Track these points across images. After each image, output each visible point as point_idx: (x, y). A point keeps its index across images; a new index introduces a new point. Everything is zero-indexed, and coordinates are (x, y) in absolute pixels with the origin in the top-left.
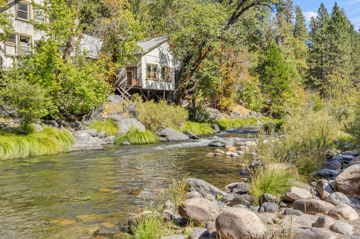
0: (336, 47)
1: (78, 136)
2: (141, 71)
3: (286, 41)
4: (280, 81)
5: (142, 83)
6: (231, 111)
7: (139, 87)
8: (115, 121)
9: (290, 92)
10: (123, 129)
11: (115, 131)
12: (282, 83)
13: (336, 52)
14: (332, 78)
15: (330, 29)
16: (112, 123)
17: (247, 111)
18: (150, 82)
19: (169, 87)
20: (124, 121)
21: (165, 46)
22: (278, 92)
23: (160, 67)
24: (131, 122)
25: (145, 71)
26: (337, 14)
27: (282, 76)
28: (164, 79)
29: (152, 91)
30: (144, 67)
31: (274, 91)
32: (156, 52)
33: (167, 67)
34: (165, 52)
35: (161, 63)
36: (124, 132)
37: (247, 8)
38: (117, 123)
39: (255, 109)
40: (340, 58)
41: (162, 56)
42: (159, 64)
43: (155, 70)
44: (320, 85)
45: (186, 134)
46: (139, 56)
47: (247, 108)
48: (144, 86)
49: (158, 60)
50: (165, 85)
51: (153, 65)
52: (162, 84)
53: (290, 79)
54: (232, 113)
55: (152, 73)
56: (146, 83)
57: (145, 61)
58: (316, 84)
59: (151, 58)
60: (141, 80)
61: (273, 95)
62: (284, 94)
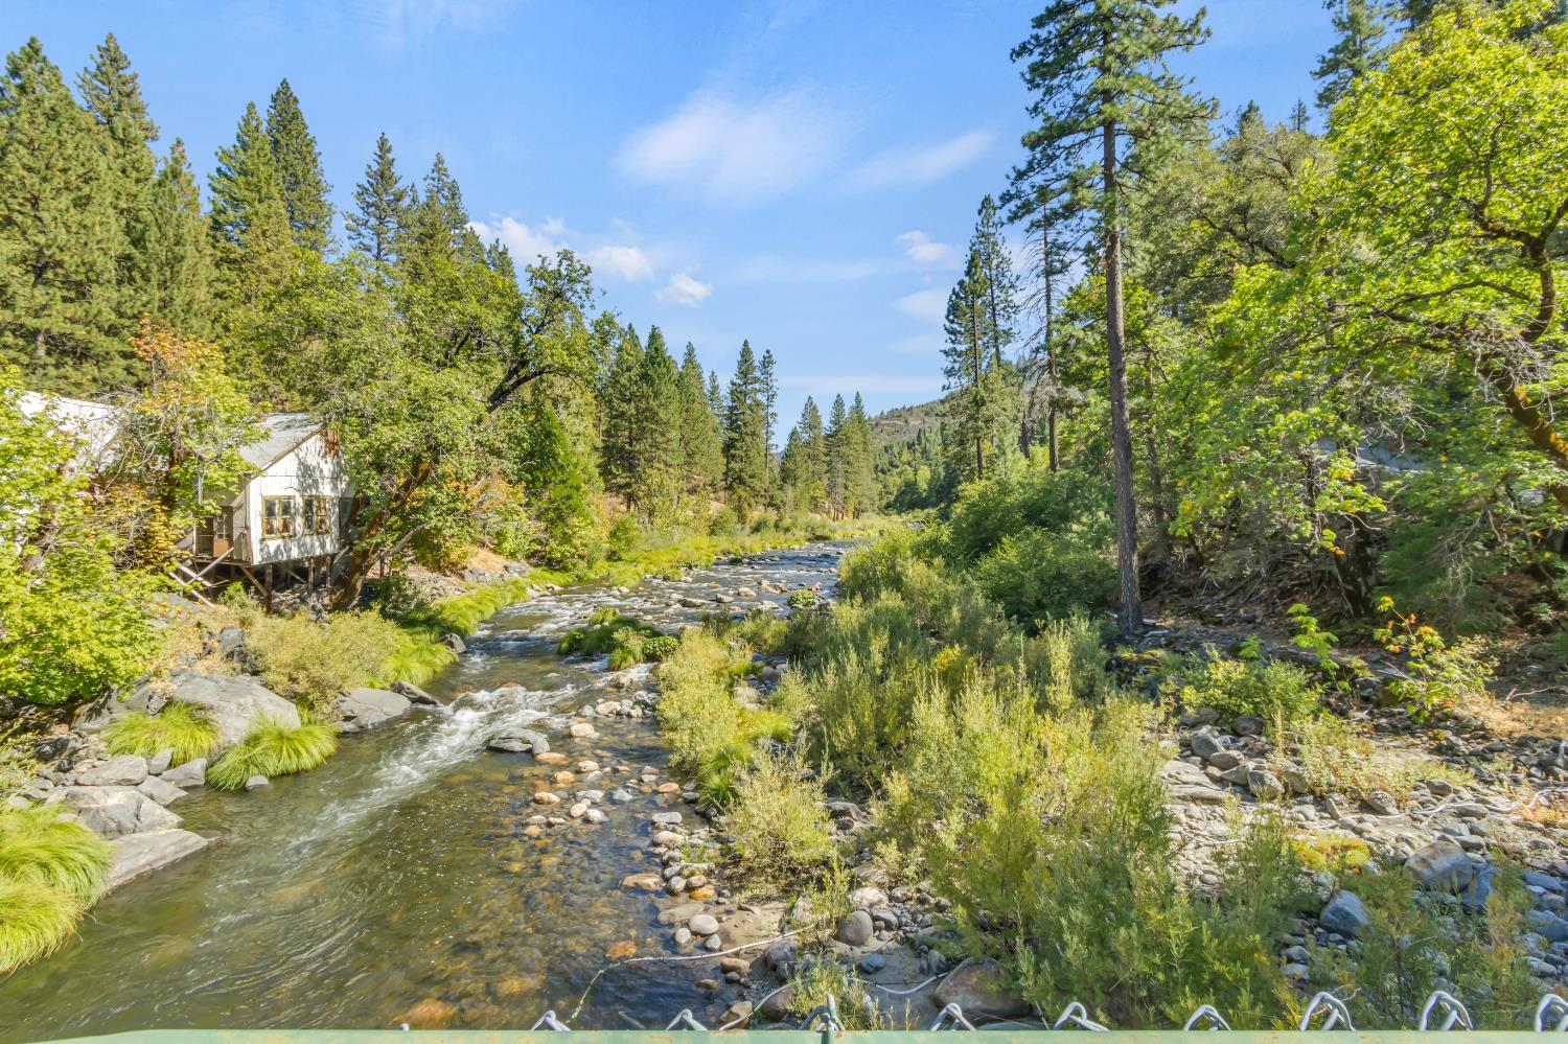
0: (656, 414)
1: (94, 806)
2: (246, 519)
3: (573, 409)
4: (565, 493)
5: (250, 552)
6: (464, 568)
7: (240, 561)
8: (201, 708)
9: (586, 517)
10: (232, 732)
11: (205, 745)
12: (569, 497)
13: (657, 423)
14: (654, 476)
15: (645, 377)
16: (192, 716)
17: (497, 562)
18: (273, 544)
19: (323, 546)
20: (233, 706)
21: (315, 444)
22: (561, 518)
23: (300, 502)
24: (255, 704)
25: (259, 519)
26: (657, 350)
27: (569, 482)
28: (310, 527)
29: (276, 567)
30: (256, 509)
31: (552, 515)
32: (290, 464)
33: (317, 497)
34: (312, 461)
35: (303, 489)
36: (235, 740)
37: (526, 379)
38: (210, 715)
39: (512, 555)
40: (663, 434)
41: (306, 471)
42: (297, 494)
43: (286, 509)
44: (628, 485)
45: (399, 692)
46: (244, 480)
47: (495, 552)
48: (257, 559)
49: (295, 483)
50: (312, 546)
51: (279, 498)
52: (304, 544)
53: (584, 487)
54: (466, 573)
55: (277, 523)
56: (261, 548)
57: (259, 491)
58: (621, 481)
59: (277, 481)
60: (248, 544)
61: (552, 522)
62: (574, 521)
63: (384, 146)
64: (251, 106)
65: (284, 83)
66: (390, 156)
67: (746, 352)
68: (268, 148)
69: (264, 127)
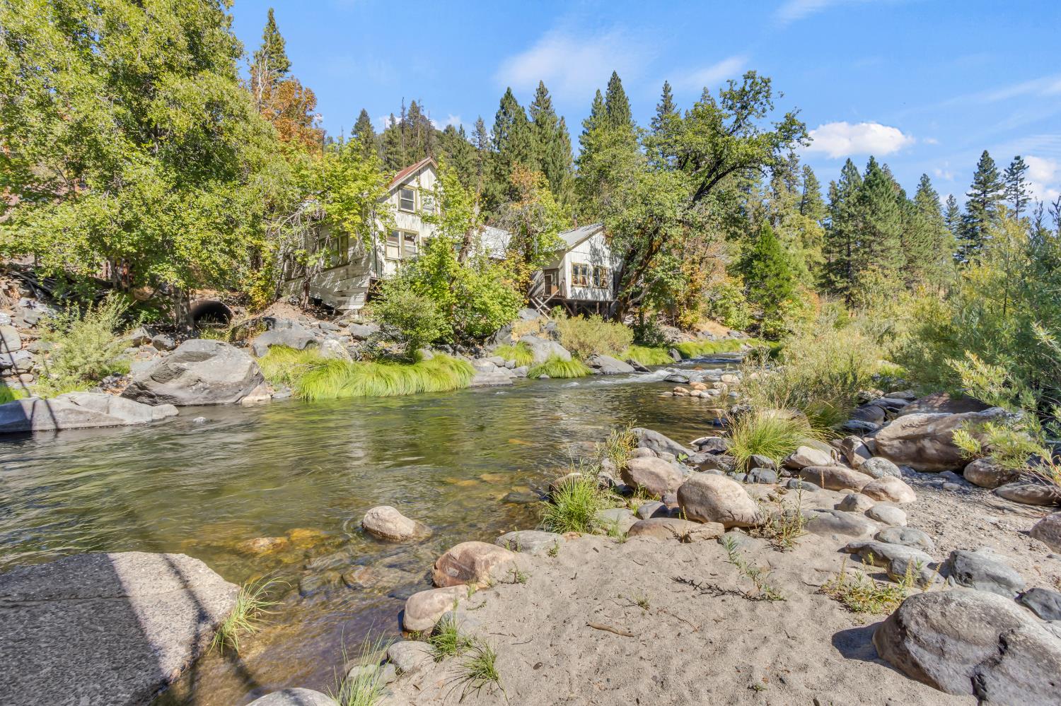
0: (874, 227)
1: (479, 366)
2: (564, 274)
3: (788, 221)
4: (778, 284)
5: (566, 291)
6: (698, 330)
7: (561, 296)
8: (528, 345)
9: (793, 300)
10: (540, 357)
11: (528, 360)
12: (781, 286)
13: (874, 234)
14: (868, 277)
15: (863, 200)
16: (525, 348)
17: (724, 330)
18: (578, 290)
19: (605, 296)
21: (599, 238)
22: (774, 301)
23: (591, 268)
24: (550, 347)
25: (570, 274)
26: (875, 174)
27: (781, 276)
28: (597, 284)
29: (580, 302)
30: (568, 269)
31: (766, 299)
32: (585, 247)
33: (602, 267)
34: (599, 246)
35: (593, 262)
36: (541, 361)
37: (724, 174)
38: (532, 348)
39: (736, 327)
40: (880, 244)
41: (595, 252)
42: (590, 264)
43: (584, 272)
44: (846, 288)
45: (630, 364)
46: (561, 253)
47: (723, 325)
48: (569, 296)
49: (589, 257)
50: (599, 294)
51: (581, 265)
52: (594, 292)
53: (793, 279)
54: (699, 334)
55: (580, 277)
56: (571, 291)
57: (570, 260)
58: (839, 286)
59: (579, 256)
60: (565, 287)
61: (767, 305)
62: (785, 303)
63: (667, 89)
64: (599, 91)
65: (615, 74)
66: (670, 94)
67: (986, 164)
68: (605, 111)
69: (604, 101)
